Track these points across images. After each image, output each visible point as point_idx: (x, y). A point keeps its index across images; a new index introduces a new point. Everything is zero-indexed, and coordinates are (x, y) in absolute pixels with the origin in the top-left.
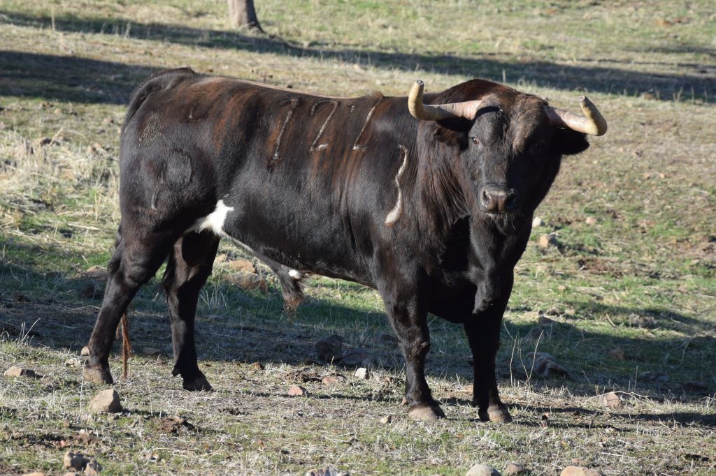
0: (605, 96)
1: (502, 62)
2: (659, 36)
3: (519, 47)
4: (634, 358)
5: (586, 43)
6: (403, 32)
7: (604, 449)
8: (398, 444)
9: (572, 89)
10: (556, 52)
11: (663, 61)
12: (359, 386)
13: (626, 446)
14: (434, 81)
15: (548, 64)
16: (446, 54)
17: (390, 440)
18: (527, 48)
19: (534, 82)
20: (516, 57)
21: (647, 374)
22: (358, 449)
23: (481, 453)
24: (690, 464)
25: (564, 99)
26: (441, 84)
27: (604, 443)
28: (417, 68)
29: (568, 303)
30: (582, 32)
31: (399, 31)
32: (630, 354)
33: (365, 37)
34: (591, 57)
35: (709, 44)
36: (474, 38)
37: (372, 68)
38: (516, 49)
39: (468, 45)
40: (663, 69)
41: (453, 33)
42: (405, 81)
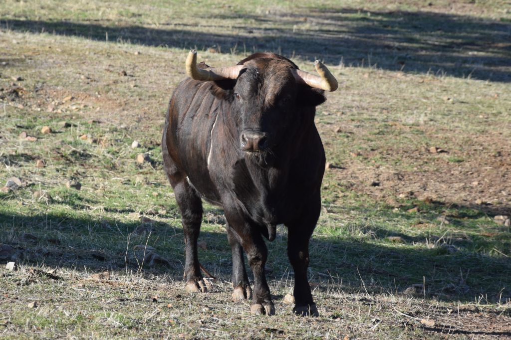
0: (181, 50)
1: (105, 26)
2: (218, 6)
3: (117, 15)
4: (214, 248)
5: (165, 12)
6: (31, 4)
7: (202, 325)
8: (43, 325)
9: (156, 46)
10: (143, 19)
11: (221, 24)
12: (10, 277)
13: (219, 323)
14: (55, 40)
15: (138, 27)
16: (63, 20)
17: (36, 322)
18: (122, 15)
19: (129, 40)
20: (114, 22)
21: (225, 261)
22: (12, 330)
23: (108, 331)
24: (270, 336)
25: (152, 53)
26: (61, 43)
27: (203, 320)
28: (42, 31)
29: (160, 205)
30: (162, 4)
31: (28, 4)
32: (211, 245)
33: (3, 8)
34: (169, 22)
35: (254, 12)
36: (83, 9)
37: (10, 31)
38: (114, 16)
39: (79, 14)
40: (221, 30)
41: (68, 5)
42: (34, 41)
